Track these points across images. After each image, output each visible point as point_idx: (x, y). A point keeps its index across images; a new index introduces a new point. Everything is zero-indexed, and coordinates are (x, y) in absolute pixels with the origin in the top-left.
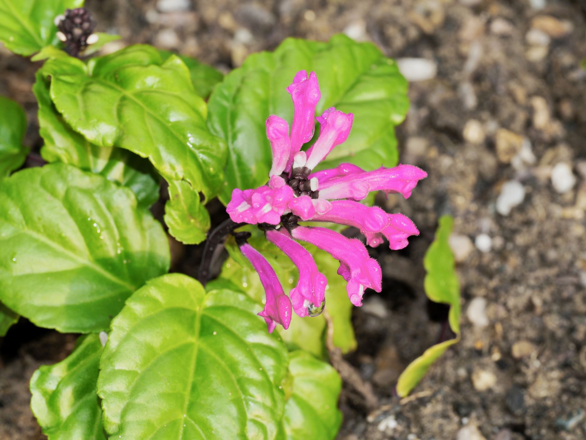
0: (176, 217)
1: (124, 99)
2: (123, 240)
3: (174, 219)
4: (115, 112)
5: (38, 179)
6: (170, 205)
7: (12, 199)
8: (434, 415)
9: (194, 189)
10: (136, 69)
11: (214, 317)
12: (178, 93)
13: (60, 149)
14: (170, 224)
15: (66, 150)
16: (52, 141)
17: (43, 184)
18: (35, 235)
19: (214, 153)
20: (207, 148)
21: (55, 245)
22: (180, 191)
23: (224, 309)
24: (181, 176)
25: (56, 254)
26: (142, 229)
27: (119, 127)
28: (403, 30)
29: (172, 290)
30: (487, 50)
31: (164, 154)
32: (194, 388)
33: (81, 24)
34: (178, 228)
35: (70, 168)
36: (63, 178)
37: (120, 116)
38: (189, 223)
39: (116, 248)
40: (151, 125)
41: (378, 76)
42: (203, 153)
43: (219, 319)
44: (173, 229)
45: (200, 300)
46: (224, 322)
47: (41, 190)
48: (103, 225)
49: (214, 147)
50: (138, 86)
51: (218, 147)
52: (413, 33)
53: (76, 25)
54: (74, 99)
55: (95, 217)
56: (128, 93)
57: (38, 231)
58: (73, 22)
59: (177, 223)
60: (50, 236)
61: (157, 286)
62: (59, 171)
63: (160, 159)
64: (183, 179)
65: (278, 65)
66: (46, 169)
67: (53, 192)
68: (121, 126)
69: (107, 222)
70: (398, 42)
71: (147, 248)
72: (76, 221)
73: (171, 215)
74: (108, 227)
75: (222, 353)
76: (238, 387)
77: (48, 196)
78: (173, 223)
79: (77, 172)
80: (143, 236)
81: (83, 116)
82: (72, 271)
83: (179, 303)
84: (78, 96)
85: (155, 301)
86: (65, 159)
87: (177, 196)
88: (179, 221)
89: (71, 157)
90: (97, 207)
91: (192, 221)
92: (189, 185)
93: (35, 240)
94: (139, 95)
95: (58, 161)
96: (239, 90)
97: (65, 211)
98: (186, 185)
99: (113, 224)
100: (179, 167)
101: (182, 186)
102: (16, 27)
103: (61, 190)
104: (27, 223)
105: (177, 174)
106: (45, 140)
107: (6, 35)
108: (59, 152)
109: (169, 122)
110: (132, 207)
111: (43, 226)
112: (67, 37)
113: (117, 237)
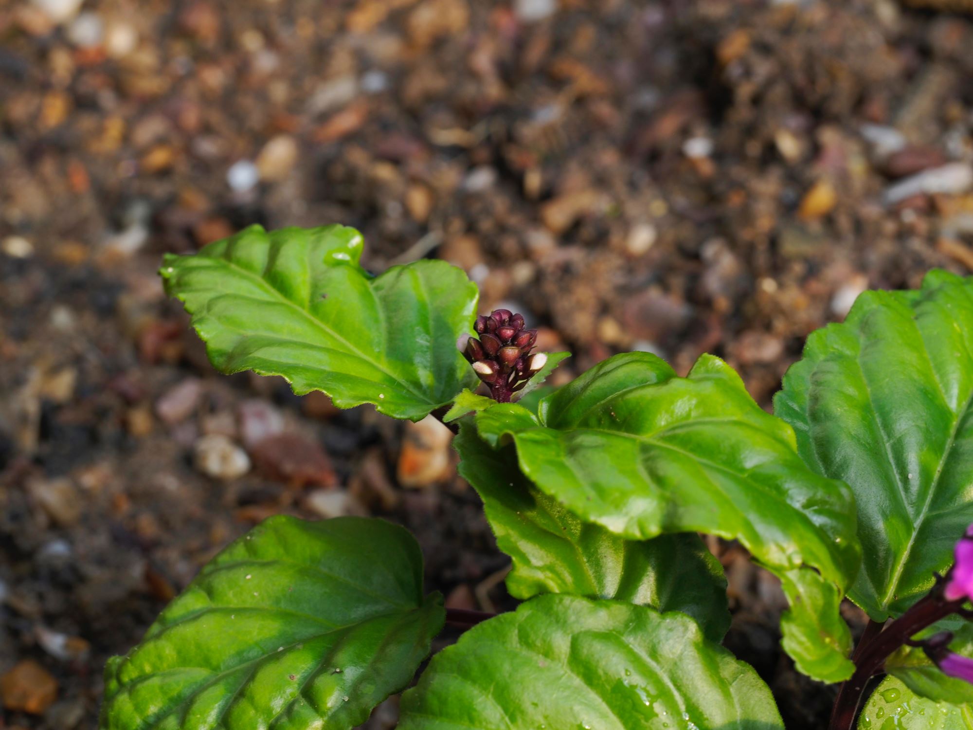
0: (804, 639)
1: (645, 449)
2: (693, 709)
3: (800, 643)
4: (643, 473)
5: (514, 635)
6: (789, 619)
7: (474, 682)
9: (825, 579)
10: (649, 393)
12: (738, 417)
13: (539, 568)
14: (795, 653)
15: (550, 568)
16: (526, 561)
17: (524, 639)
19: (837, 508)
20: (823, 502)
22: (801, 589)
24: (798, 561)
26: (723, 685)
27: (663, 498)
31: (761, 528)
34: (808, 657)
35: (567, 600)
36: (561, 622)
37: (658, 480)
38: (823, 645)
40: (719, 482)
42: (819, 512)
44: (802, 660)
47: (525, 652)
48: (653, 691)
49: (833, 499)
50: (662, 421)
51: (840, 496)
53: (505, 343)
54: (562, 467)
55: (635, 679)
56: (646, 438)
58: (499, 336)
59: (806, 649)
62: (548, 611)
63: (756, 538)
64: (804, 566)
65: (862, 340)
66: (523, 613)
67: (548, 653)
68: (668, 494)
69: (658, 682)
71: (736, 715)
72: (602, 695)
73: (793, 636)
74: (663, 694)
77: (539, 659)
78: (798, 649)
79: (584, 604)
80: (727, 695)
81: (592, 494)
86: (553, 586)
87: (798, 598)
88: (809, 644)
89: (563, 581)
90: (636, 660)
91: (827, 640)
92: (815, 574)
94: (671, 436)
95: (541, 592)
96: (815, 399)
97: (578, 681)
98: (810, 574)
99: (671, 686)
100: (791, 548)
101: (802, 578)
102: (376, 377)
103: (561, 643)
104: (513, 719)
105: (790, 559)
106: (514, 559)
107: (371, 392)
108: (540, 576)
109: (743, 470)
110: (696, 645)
111: (546, 717)
112: (491, 367)
113: (683, 707)
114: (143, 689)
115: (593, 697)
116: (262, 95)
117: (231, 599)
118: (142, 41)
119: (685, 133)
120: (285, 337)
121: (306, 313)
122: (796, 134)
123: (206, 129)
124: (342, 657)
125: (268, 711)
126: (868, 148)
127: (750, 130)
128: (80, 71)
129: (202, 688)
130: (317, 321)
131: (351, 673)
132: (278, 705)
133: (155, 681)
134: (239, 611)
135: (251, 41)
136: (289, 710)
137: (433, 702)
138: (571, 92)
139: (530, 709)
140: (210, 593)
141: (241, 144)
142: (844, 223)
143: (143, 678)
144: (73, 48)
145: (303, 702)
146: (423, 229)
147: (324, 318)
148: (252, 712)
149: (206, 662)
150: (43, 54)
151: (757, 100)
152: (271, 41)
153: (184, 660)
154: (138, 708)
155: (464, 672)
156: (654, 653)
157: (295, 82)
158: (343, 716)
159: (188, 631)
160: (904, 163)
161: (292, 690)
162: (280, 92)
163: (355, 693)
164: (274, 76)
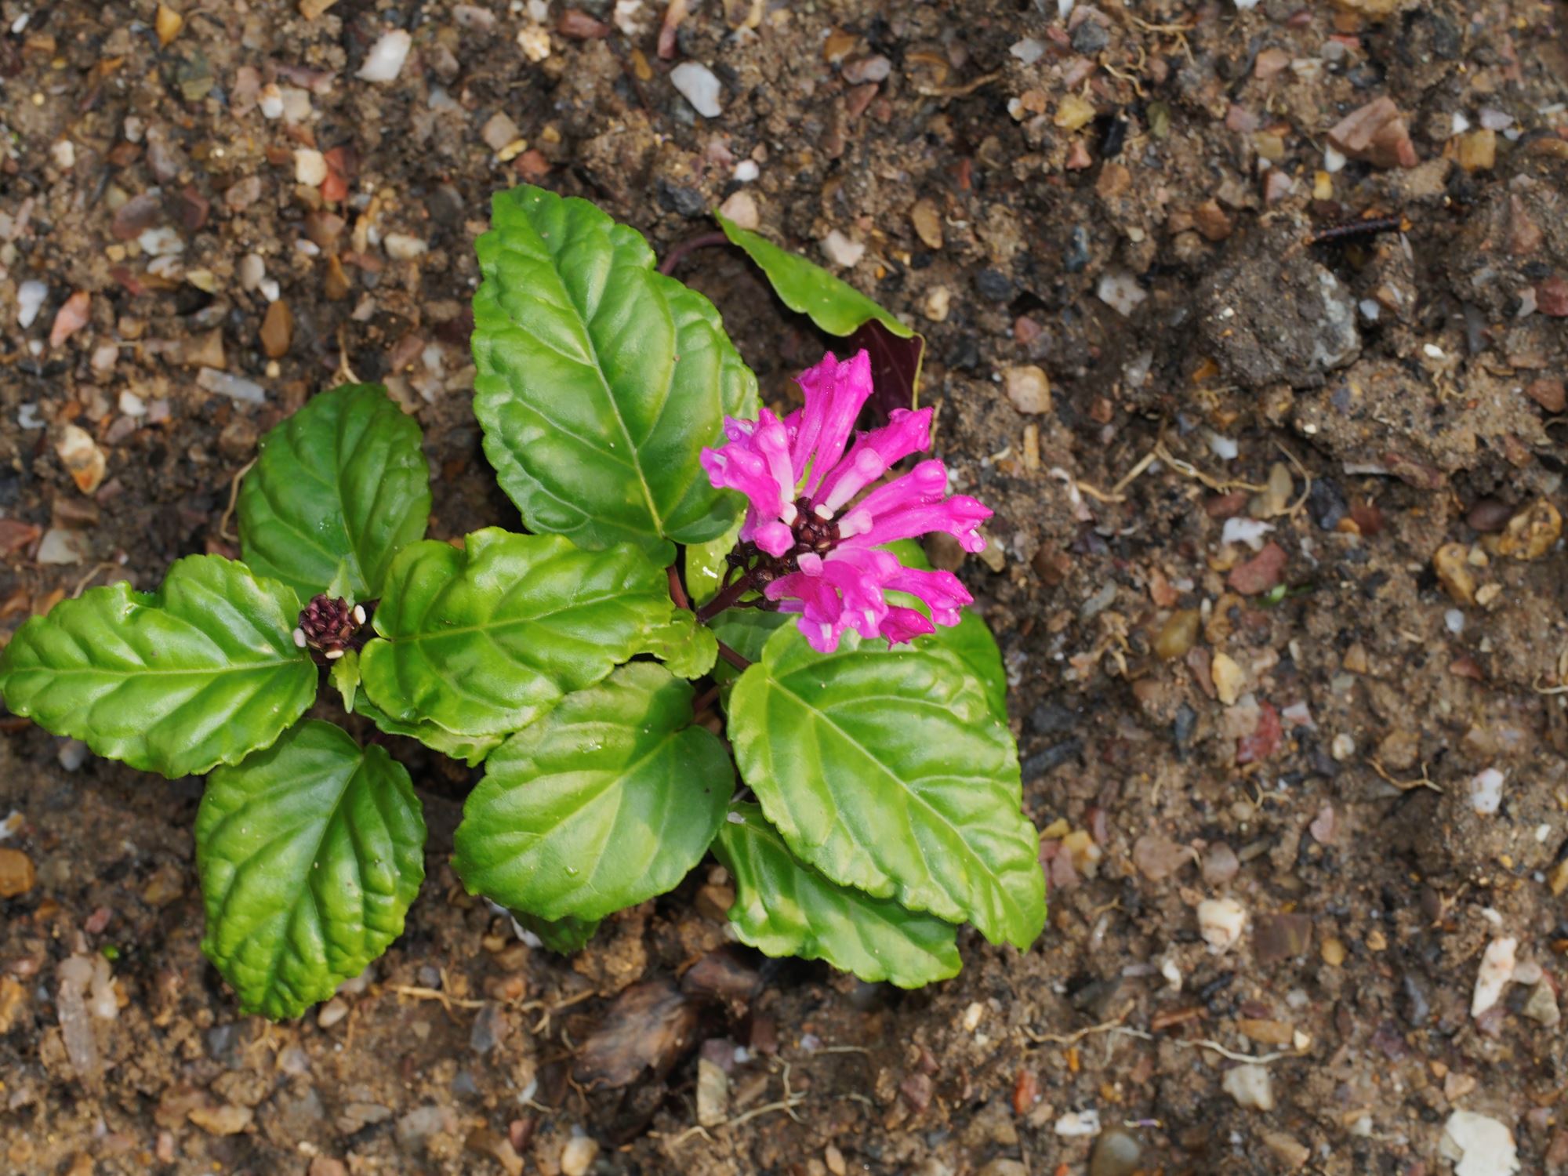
1: (493, 634)
2: (626, 721)
5: (495, 787)
7: (497, 833)
12: (529, 565)
17: (507, 785)
18: (556, 829)
19: (630, 564)
27: (547, 675)
32: (877, 753)
36: (519, 756)
38: (690, 646)
39: (627, 735)
45: (764, 671)
47: (512, 791)
57: (556, 822)
60: (568, 811)
62: (504, 757)
65: (505, 378)
66: (492, 769)
67: (525, 778)
68: (548, 670)
71: (648, 694)
75: (853, 692)
77: (523, 787)
87: (665, 648)
93: (564, 832)
94: (499, 613)
95: (490, 750)
96: (523, 459)
97: (554, 777)
103: (528, 767)
104: (539, 831)
114: (249, 954)
115: (570, 776)
117: (245, 852)
121: (150, 672)
125: (354, 917)
129: (291, 927)
130: (162, 672)
132: (358, 908)
133: (253, 944)
134: (258, 857)
136: (368, 905)
137: (483, 862)
139: (542, 818)
140: (226, 856)
142: (203, 26)
143: (241, 946)
145: (372, 897)
147: (167, 666)
148: (345, 926)
149: (274, 908)
153: (260, 917)
158: (406, 883)
159: (245, 898)
161: (356, 892)
163: (402, 866)
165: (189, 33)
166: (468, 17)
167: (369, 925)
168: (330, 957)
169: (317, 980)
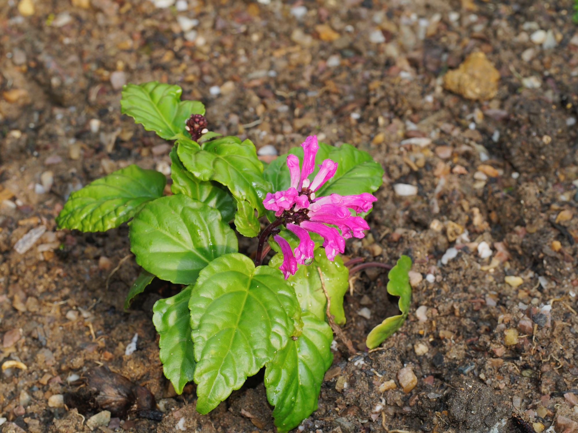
1: (217, 158)
2: (212, 238)
3: (239, 222)
4: (211, 164)
5: (168, 202)
6: (238, 214)
7: (153, 212)
8: (387, 358)
9: (251, 206)
10: (226, 144)
11: (259, 280)
12: (248, 157)
15: (184, 187)
16: (177, 182)
17: (170, 205)
18: (164, 232)
21: (175, 239)
22: (243, 207)
23: (265, 276)
24: (244, 198)
25: (175, 243)
26: (223, 233)
28: (400, 168)
29: (236, 261)
30: (450, 183)
32: (243, 313)
33: (199, 122)
34: (241, 227)
35: (185, 197)
36: (181, 202)
37: (214, 166)
38: (248, 226)
39: (208, 242)
40: (231, 171)
41: (367, 166)
43: (261, 281)
44: (238, 226)
45: (253, 271)
46: (264, 283)
47: (169, 208)
48: (202, 229)
50: (226, 153)
52: (406, 170)
53: (196, 123)
54: (190, 156)
55: (198, 224)
56: (221, 157)
57: (166, 230)
58: (194, 121)
59: (241, 225)
60: (171, 233)
61: (227, 258)
62: (179, 199)
64: (246, 200)
66: (173, 197)
67: (175, 210)
68: (214, 170)
69: (204, 227)
70: (396, 174)
71: (225, 244)
72: (187, 226)
73: (238, 219)
74: (204, 230)
75: (260, 297)
76: (267, 314)
77: (173, 212)
78: (239, 224)
79: (190, 199)
80: (224, 237)
81: (194, 164)
82: (182, 253)
83: (239, 269)
84: (193, 155)
85: (226, 265)
86: (183, 192)
87: (242, 209)
88: (242, 223)
89: (187, 191)
90: (199, 218)
91: (250, 225)
92: (249, 204)
93: (164, 235)
94: (226, 158)
95: (180, 193)
97: (181, 220)
98: (247, 203)
99: (208, 229)
100: (244, 193)
101: (245, 204)
102: (163, 126)
103: (180, 209)
104: (160, 225)
105: (242, 197)
106: (173, 181)
107: (158, 129)
108: (181, 188)
109: (241, 170)
110: (219, 220)
111: (169, 227)
112: (190, 129)
113: (209, 237)
114: (76, 201)
115: (184, 225)
116: (236, 69)
117: (110, 183)
118: (207, 44)
119: (353, 110)
120: (144, 109)
121: (155, 106)
122: (385, 118)
123: (211, 74)
124: (129, 203)
126: (405, 127)
127: (371, 113)
128: (183, 48)
129: (91, 203)
130: (157, 109)
131: (129, 208)
132: (107, 211)
133: (80, 199)
134: (110, 186)
135: (241, 52)
136: (109, 214)
138: (324, 89)
139: (165, 224)
140: (106, 180)
141: (220, 81)
142: (384, 147)
143: (78, 197)
144: (185, 40)
145: (113, 212)
146: (258, 118)
147: (159, 108)
149: (95, 197)
150: (174, 39)
151: (376, 104)
152: (247, 53)
153: (90, 195)
154: (73, 205)
155: (151, 209)
156: (206, 219)
157: (248, 68)
158: (122, 218)
160: (412, 134)
161: (113, 208)
162: (242, 69)
163: (128, 213)
164: (243, 64)
165: (379, 146)
166: (433, 204)
167: (103, 219)
168: (86, 218)
169: (77, 219)
